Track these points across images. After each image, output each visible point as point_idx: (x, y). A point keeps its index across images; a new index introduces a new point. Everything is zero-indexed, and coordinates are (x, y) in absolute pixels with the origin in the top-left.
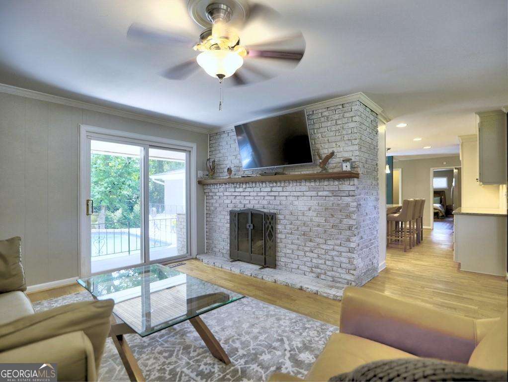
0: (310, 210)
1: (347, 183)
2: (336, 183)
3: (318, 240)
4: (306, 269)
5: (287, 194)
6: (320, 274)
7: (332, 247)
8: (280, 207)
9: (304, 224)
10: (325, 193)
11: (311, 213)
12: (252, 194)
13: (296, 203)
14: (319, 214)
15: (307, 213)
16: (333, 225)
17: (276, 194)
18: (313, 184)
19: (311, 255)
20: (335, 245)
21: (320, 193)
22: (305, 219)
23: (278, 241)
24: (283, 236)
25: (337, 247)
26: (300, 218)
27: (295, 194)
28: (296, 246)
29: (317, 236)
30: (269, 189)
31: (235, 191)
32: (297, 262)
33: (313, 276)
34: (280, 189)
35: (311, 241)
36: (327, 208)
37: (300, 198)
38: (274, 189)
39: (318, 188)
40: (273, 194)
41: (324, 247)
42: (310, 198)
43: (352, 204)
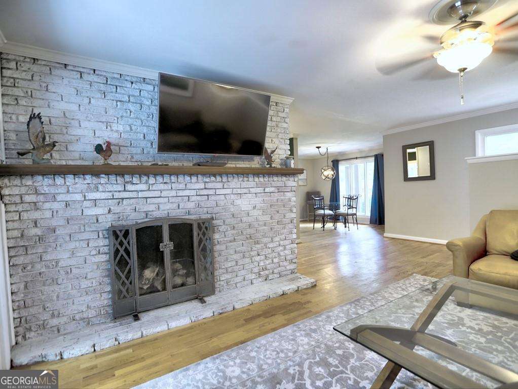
0: (254, 208)
1: (292, 179)
2: (284, 179)
3: (265, 240)
4: (253, 276)
5: (228, 191)
6: (267, 276)
7: (277, 243)
8: (216, 210)
9: (250, 225)
10: (272, 189)
11: (256, 213)
12: (164, 194)
13: (238, 202)
14: (264, 212)
15: (252, 213)
16: (278, 221)
17: (211, 192)
18: (261, 179)
19: (258, 258)
20: (281, 240)
21: (267, 190)
22: (250, 219)
23: (216, 254)
24: (223, 247)
25: (282, 243)
26: (244, 219)
27: (239, 191)
28: (242, 255)
29: (264, 236)
30: (202, 186)
31: (125, 190)
32: (243, 272)
33: (260, 282)
34: (220, 185)
35: (258, 243)
36: (272, 205)
37: (245, 196)
38: (209, 185)
39: (266, 184)
40: (205, 192)
41: (271, 245)
42: (254, 195)
43: (293, 199)
